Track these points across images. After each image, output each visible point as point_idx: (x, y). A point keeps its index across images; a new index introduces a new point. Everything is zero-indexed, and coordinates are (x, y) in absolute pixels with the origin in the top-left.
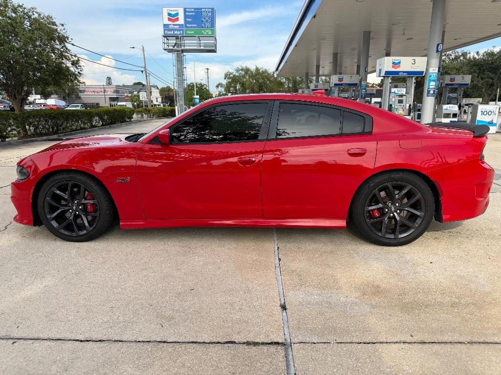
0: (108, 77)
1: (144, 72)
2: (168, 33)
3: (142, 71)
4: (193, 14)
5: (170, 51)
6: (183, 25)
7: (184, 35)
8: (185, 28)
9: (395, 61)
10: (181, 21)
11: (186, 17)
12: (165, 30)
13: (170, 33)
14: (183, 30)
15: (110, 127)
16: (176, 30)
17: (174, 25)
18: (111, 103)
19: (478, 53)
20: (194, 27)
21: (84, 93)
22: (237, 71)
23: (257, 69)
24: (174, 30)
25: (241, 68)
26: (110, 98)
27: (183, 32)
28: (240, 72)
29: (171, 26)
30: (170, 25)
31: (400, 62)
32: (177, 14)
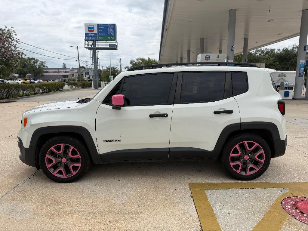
0: (64, 63)
1: (78, 61)
2: (88, 38)
3: (77, 60)
4: (103, 27)
5: (89, 48)
6: (97, 34)
7: (98, 40)
8: (98, 35)
9: (206, 56)
10: (96, 31)
11: (98, 29)
12: (86, 37)
13: (89, 38)
14: (97, 37)
15: (46, 94)
16: (92, 37)
17: (91, 34)
18: (63, 79)
19: (279, 50)
20: (103, 35)
21: (47, 73)
22: (138, 60)
23: (149, 59)
24: (91, 37)
25: (139, 58)
26: (63, 76)
27: (97, 38)
28: (139, 60)
29: (89, 35)
30: (89, 33)
31: (209, 57)
32: (93, 28)
